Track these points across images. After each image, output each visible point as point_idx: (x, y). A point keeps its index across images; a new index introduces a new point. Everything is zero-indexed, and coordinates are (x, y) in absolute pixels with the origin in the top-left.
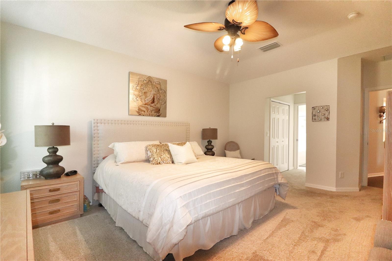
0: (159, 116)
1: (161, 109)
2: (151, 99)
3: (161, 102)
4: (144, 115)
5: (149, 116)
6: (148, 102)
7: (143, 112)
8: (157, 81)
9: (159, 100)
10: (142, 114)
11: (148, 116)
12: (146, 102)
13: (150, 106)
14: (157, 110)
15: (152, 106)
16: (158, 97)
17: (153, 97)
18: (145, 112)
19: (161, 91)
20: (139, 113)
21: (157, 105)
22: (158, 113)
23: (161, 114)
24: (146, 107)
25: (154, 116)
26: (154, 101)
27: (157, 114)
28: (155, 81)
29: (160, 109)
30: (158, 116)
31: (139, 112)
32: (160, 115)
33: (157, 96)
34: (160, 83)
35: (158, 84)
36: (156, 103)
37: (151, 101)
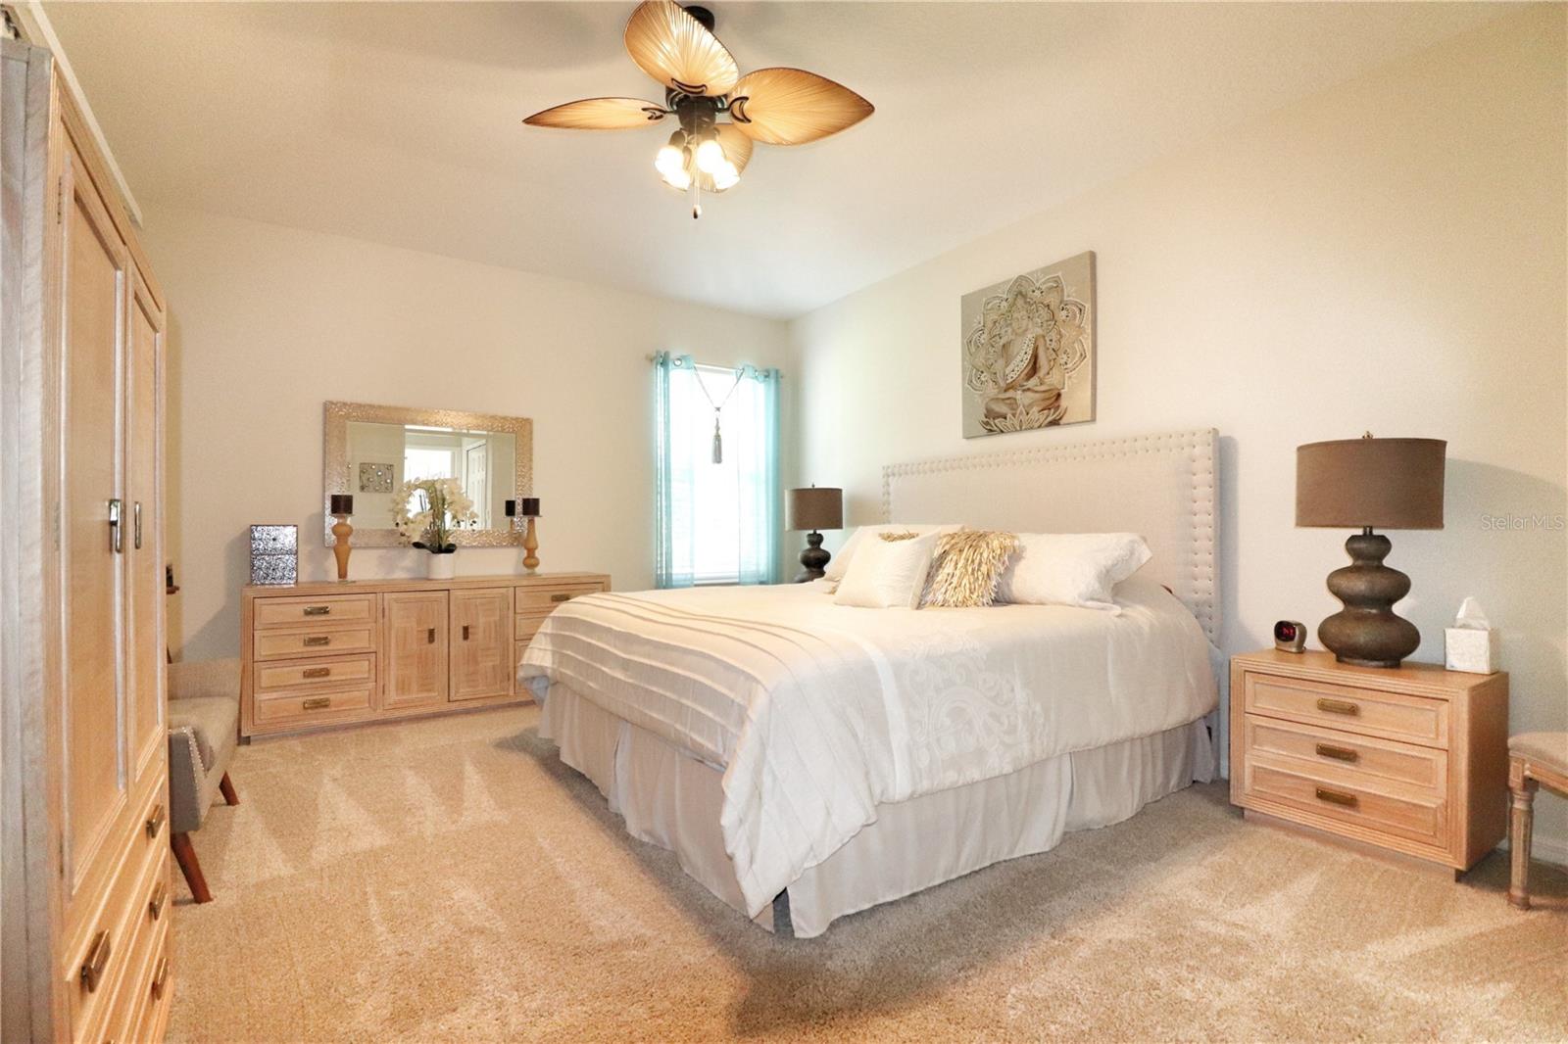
0: (1059, 424)
1: (1066, 389)
2: (1027, 362)
3: (1063, 362)
4: (1002, 432)
5: (1021, 430)
6: (1015, 377)
7: (1000, 419)
8: (1048, 280)
9: (1054, 356)
10: (995, 428)
11: (1016, 430)
12: (1010, 380)
13: (1024, 391)
14: (1048, 399)
15: (1029, 389)
16: (1054, 345)
17: (1031, 352)
18: (1005, 418)
19: (1064, 313)
20: (988, 427)
21: (1047, 380)
22: (1052, 410)
23: (1065, 412)
24: (1009, 398)
25: (1039, 427)
26: (1038, 366)
27: (1048, 416)
28: (1038, 285)
29: (1063, 391)
30: (1055, 423)
31: (987, 423)
32: (1060, 419)
33: (1048, 342)
34: (1057, 280)
35: (1051, 288)
36: (1042, 373)
37: (1026, 371)
